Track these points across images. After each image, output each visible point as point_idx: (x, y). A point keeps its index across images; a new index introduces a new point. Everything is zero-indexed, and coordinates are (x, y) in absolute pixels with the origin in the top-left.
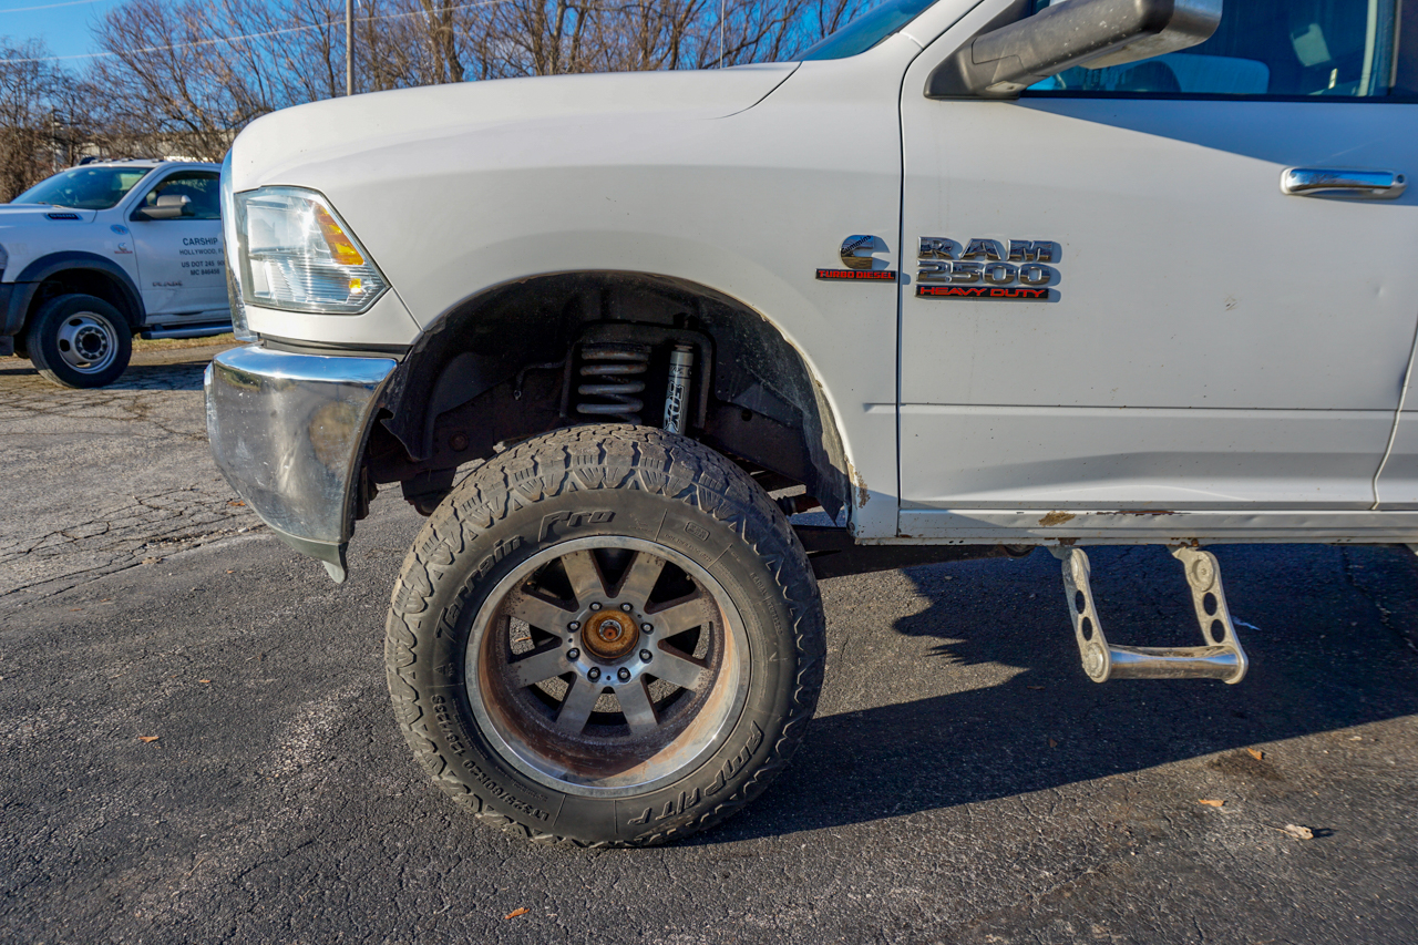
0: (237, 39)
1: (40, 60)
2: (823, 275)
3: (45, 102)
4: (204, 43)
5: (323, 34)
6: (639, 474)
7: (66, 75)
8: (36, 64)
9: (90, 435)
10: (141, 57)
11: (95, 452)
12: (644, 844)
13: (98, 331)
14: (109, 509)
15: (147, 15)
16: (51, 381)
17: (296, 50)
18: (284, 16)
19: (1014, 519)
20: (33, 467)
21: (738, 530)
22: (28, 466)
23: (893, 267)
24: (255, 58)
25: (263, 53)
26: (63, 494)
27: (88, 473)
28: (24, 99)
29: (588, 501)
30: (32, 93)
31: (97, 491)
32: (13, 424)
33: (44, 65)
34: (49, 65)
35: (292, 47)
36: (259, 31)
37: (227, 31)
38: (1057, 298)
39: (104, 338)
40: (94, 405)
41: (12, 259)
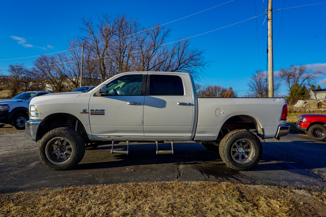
0: (61, 63)
1: (22, 67)
2: (81, 113)
3: (23, 75)
4: (54, 64)
5: (78, 62)
6: (62, 131)
7: (27, 70)
8: (22, 68)
9: (19, 136)
10: (42, 66)
11: (19, 138)
12: (62, 170)
13: (23, 120)
14: (19, 146)
15: (44, 59)
16: (15, 129)
17: (72, 65)
18: (70, 59)
19: (105, 137)
20: (9, 140)
21: (71, 137)
22: (8, 140)
23: (88, 112)
24: (64, 67)
25: (66, 66)
26: (13, 144)
27: (17, 141)
28: (18, 75)
29: (57, 134)
30: (20, 74)
31: (18, 144)
32: (7, 135)
33: (23, 68)
34: (24, 68)
35: (71, 64)
36: (65, 62)
37: (59, 62)
38: (105, 115)
39: (24, 121)
40: (21, 132)
41: (11, 108)
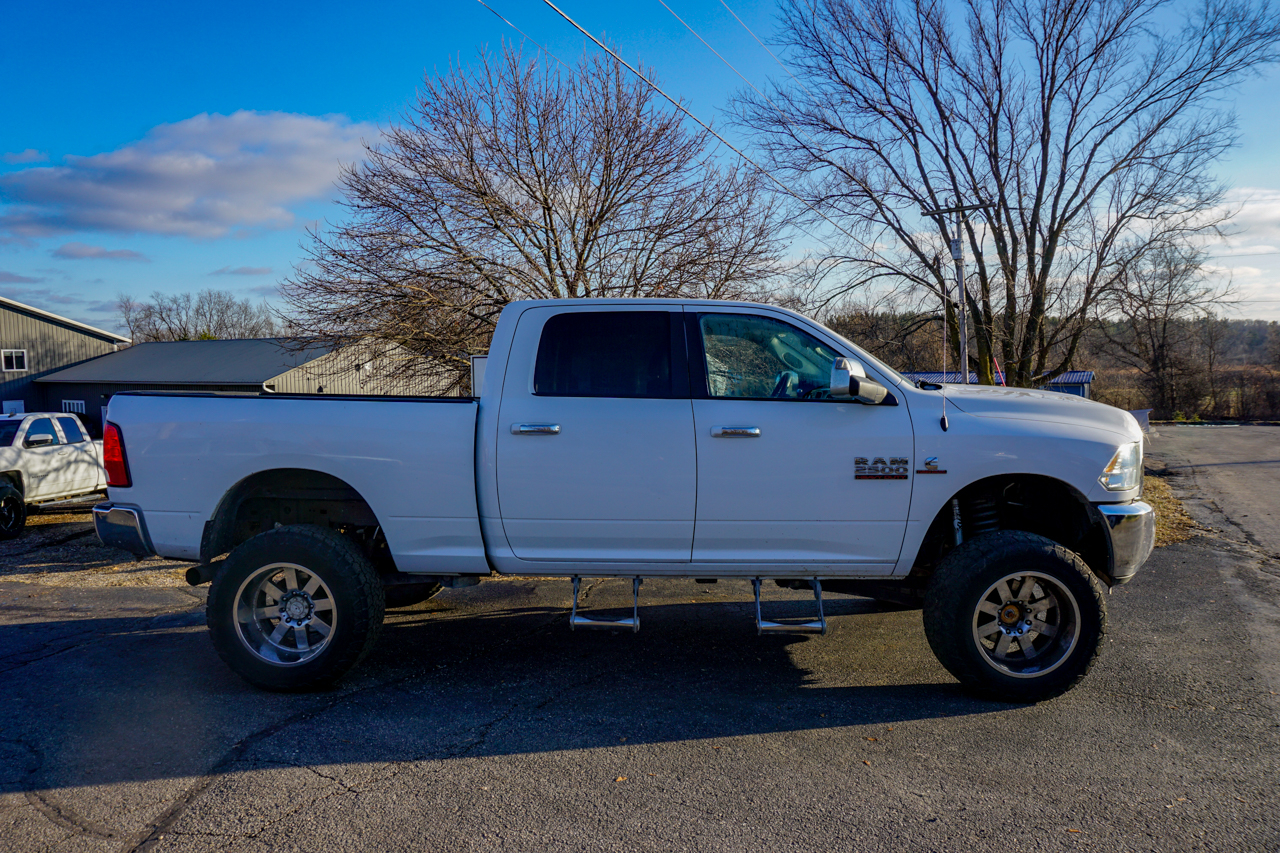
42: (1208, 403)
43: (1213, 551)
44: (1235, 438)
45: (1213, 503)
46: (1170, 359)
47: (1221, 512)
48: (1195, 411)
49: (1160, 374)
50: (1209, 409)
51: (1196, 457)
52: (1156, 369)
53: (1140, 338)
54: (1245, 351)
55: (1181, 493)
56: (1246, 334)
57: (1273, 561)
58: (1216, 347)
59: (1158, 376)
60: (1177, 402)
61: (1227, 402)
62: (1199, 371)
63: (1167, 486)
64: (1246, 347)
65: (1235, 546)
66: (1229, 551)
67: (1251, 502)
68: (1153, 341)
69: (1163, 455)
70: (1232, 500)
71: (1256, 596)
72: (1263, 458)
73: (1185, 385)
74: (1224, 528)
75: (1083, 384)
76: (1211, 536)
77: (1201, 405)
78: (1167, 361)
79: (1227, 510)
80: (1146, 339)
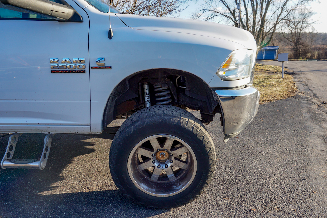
42: (309, 55)
43: (301, 101)
44: (315, 64)
45: (305, 83)
46: (300, 43)
47: (307, 86)
48: (306, 57)
49: (297, 47)
50: (309, 56)
51: (303, 69)
52: (296, 45)
53: (293, 37)
54: (321, 41)
55: (296, 80)
56: (322, 36)
57: (322, 105)
58: (313, 39)
59: (296, 47)
60: (301, 54)
61: (314, 55)
62: (308, 46)
63: (292, 77)
64: (322, 40)
65: (309, 99)
66: (307, 101)
67: (317, 83)
68: (296, 37)
69: (294, 68)
70: (311, 82)
71: (314, 122)
72: (322, 69)
73: (303, 50)
74: (307, 91)
75: (276, 50)
76: (302, 95)
77: (307, 56)
78: (299, 43)
79: (309, 85)
80: (294, 37)
